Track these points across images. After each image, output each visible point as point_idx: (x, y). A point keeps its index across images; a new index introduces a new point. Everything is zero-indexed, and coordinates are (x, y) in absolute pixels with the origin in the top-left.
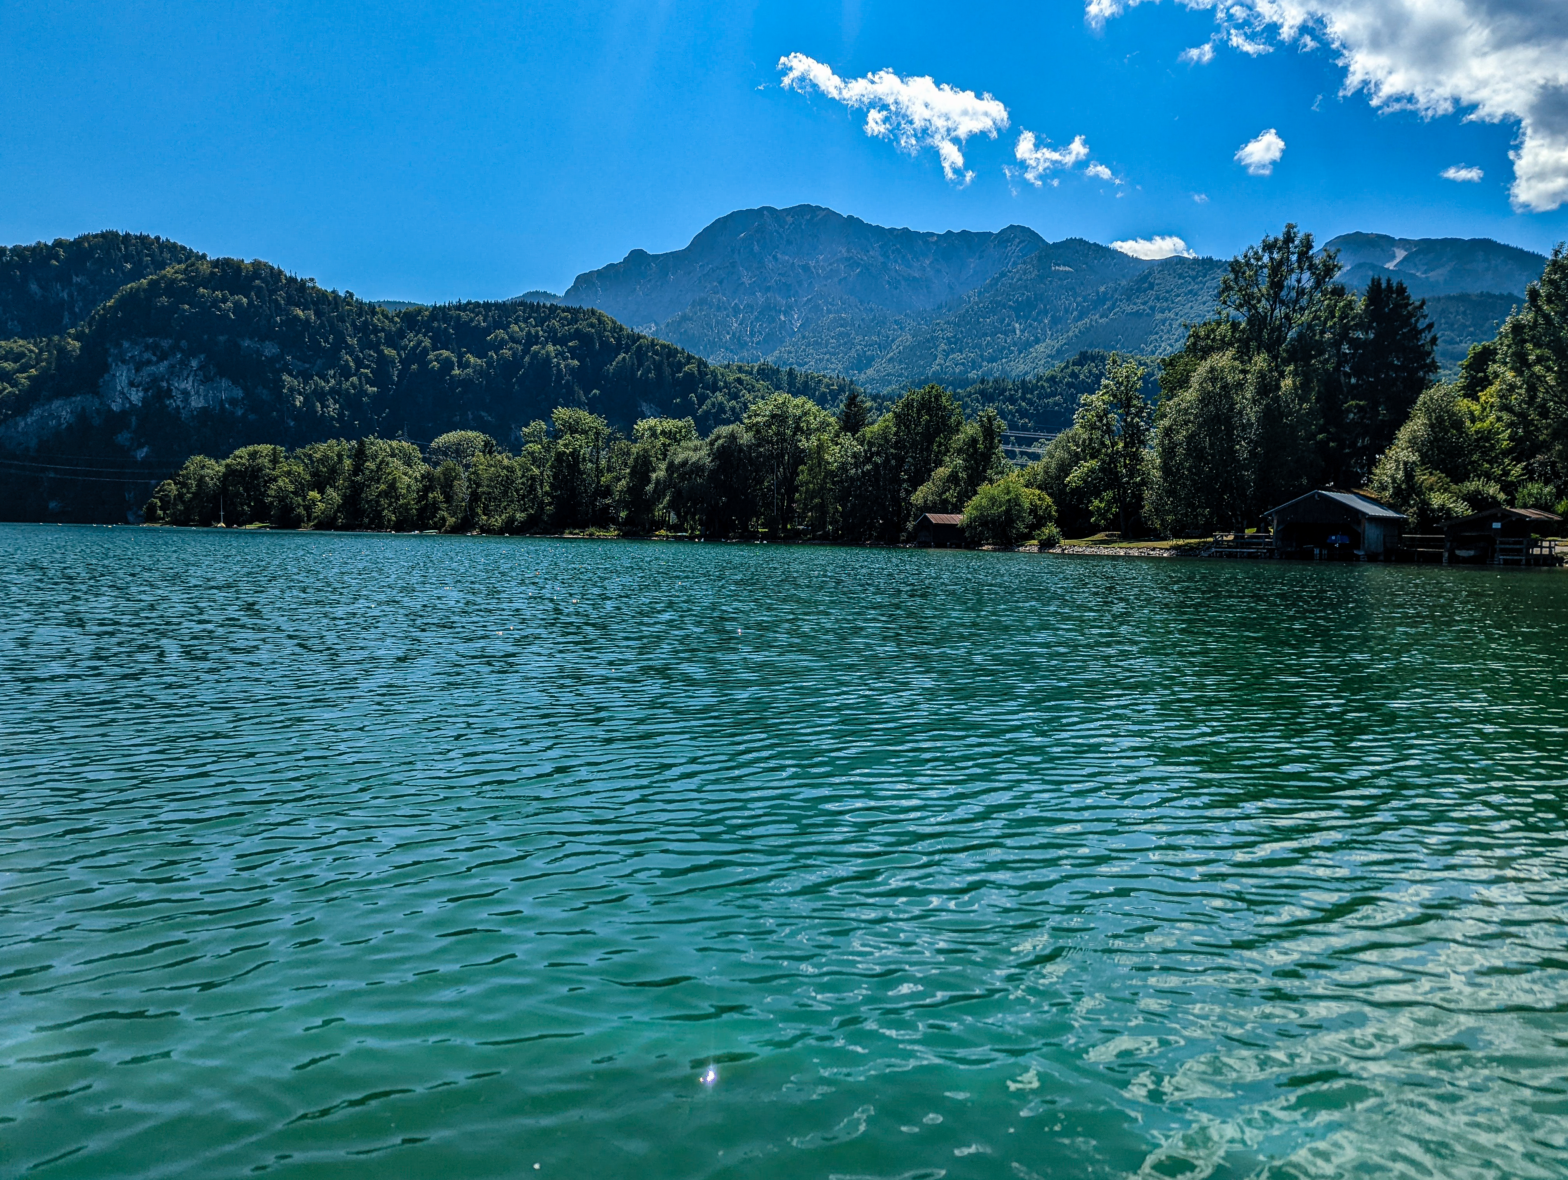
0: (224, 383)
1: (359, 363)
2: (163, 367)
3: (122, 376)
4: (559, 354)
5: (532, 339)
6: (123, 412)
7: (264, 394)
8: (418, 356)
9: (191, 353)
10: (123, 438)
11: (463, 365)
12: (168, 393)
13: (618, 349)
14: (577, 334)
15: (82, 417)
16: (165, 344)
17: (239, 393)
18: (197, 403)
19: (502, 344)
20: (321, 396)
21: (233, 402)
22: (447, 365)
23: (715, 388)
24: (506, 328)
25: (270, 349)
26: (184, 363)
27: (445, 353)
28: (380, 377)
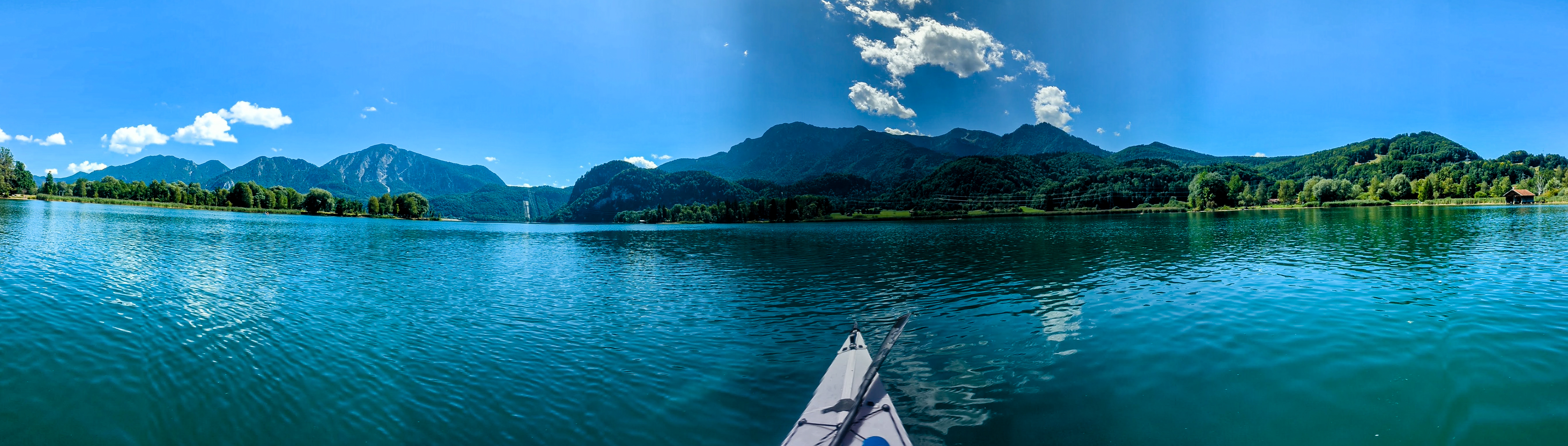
0: (631, 194)
1: (656, 188)
2: (620, 191)
3: (614, 193)
4: (696, 183)
5: (690, 180)
6: (614, 201)
7: (638, 195)
8: (667, 186)
9: (625, 189)
10: (614, 205)
11: (676, 187)
12: (621, 197)
13: (709, 180)
14: (700, 178)
15: (608, 202)
16: (621, 187)
17: (633, 196)
18: (626, 198)
19: (683, 181)
20: (648, 195)
21: (632, 198)
22: (672, 187)
23: (729, 188)
24: (685, 177)
25: (639, 186)
26: (624, 190)
27: (672, 184)
28: (659, 191)
